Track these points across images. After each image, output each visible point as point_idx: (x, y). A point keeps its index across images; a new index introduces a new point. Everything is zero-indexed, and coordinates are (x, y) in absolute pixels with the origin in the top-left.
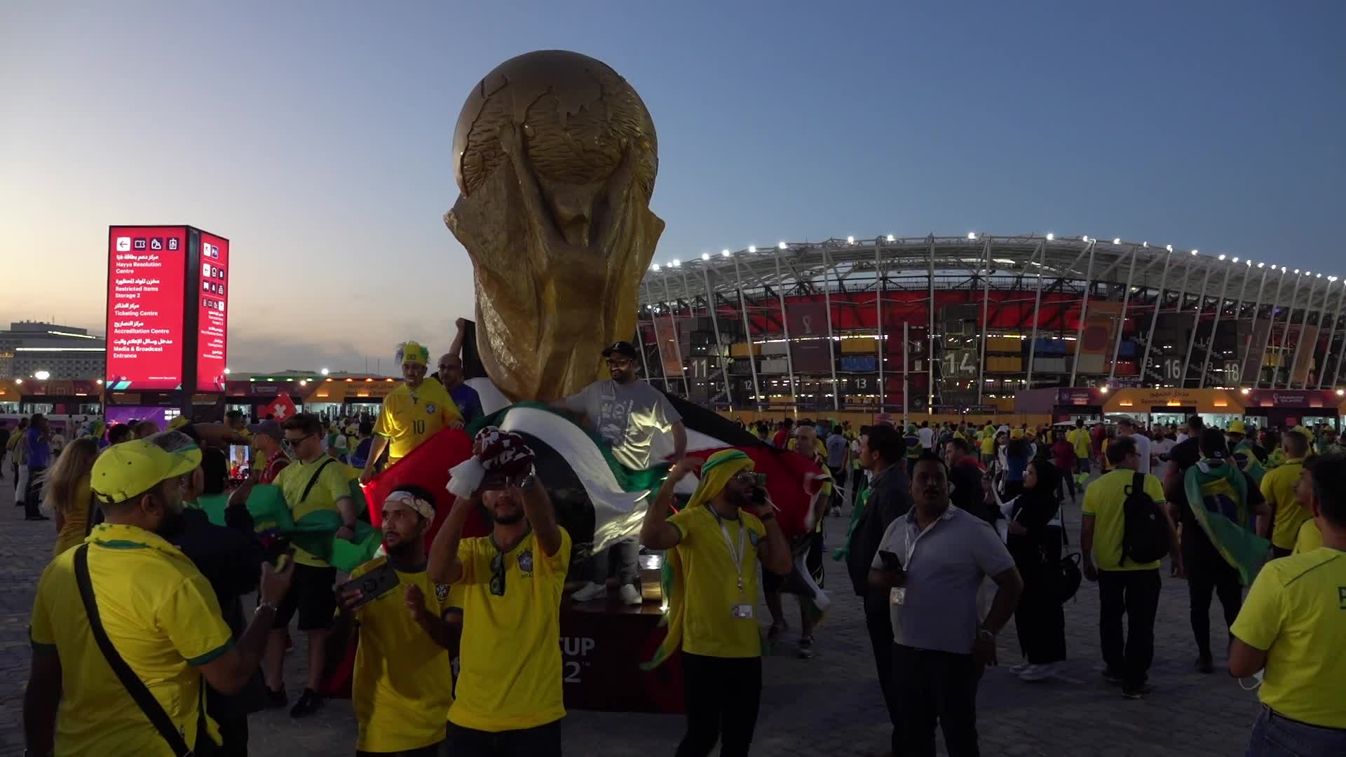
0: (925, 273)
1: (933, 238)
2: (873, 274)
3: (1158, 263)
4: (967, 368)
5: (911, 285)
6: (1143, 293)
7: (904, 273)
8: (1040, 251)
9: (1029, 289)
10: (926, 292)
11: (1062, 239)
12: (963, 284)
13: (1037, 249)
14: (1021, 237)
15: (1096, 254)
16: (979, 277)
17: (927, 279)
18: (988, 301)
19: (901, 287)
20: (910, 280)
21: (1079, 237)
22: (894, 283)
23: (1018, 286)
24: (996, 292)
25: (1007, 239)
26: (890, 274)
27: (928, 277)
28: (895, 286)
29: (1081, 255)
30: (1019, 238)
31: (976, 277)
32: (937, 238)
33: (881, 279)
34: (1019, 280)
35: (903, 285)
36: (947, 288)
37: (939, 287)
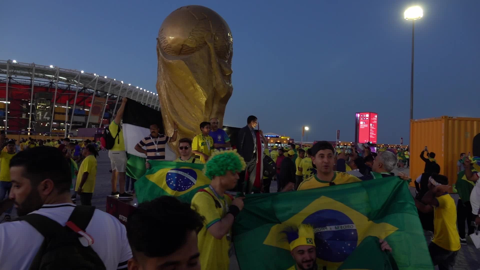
0: (29, 78)
1: (35, 65)
2: (5, 75)
3: (118, 87)
4: (46, 118)
5: (23, 82)
6: (112, 96)
7: (18, 77)
8: (78, 77)
9: (73, 90)
10: (30, 86)
11: (86, 73)
12: (46, 85)
13: (77, 76)
14: (71, 70)
15: (98, 81)
16: (53, 83)
17: (30, 81)
18: (57, 93)
19: (18, 82)
20: (22, 80)
21: (92, 73)
22: (15, 81)
23: (69, 88)
24: (60, 90)
25: (65, 70)
26: (13, 76)
27: (31, 80)
28: (15, 82)
29: (92, 81)
30: (70, 70)
31: (52, 83)
32: (36, 65)
33: (9, 78)
34: (69, 86)
35: (19, 82)
36: (39, 85)
37: (36, 85)
